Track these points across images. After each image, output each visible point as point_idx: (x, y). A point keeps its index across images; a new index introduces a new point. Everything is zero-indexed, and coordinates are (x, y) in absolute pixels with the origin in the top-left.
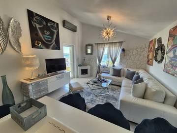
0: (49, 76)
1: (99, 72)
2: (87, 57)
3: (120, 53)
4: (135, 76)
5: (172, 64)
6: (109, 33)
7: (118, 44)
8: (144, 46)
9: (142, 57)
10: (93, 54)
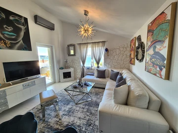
0: (10, 85)
1: (83, 76)
2: (70, 59)
3: (103, 53)
4: (119, 77)
5: (153, 63)
6: (88, 30)
7: (101, 44)
8: (126, 46)
9: (125, 56)
10: (76, 55)
